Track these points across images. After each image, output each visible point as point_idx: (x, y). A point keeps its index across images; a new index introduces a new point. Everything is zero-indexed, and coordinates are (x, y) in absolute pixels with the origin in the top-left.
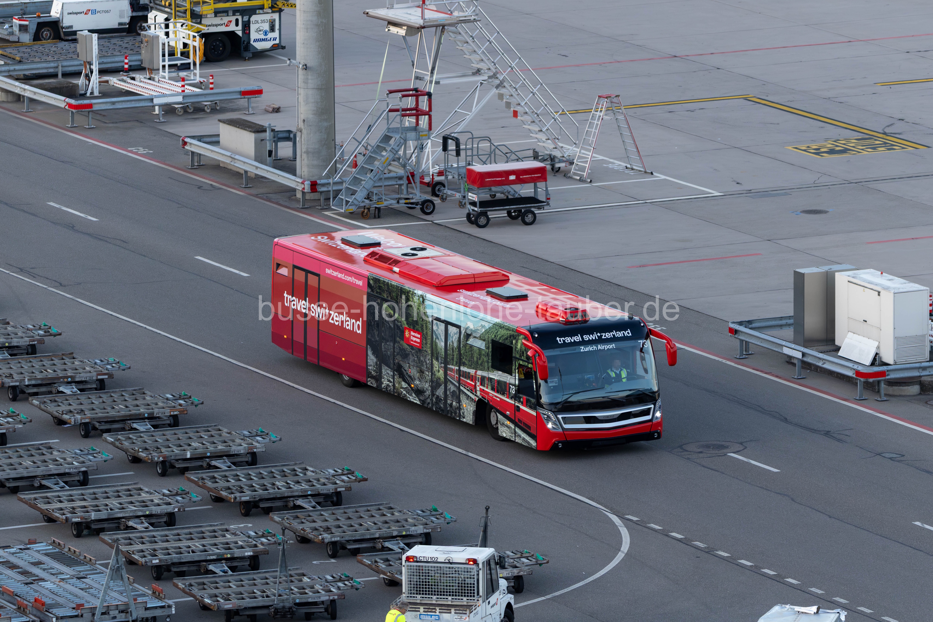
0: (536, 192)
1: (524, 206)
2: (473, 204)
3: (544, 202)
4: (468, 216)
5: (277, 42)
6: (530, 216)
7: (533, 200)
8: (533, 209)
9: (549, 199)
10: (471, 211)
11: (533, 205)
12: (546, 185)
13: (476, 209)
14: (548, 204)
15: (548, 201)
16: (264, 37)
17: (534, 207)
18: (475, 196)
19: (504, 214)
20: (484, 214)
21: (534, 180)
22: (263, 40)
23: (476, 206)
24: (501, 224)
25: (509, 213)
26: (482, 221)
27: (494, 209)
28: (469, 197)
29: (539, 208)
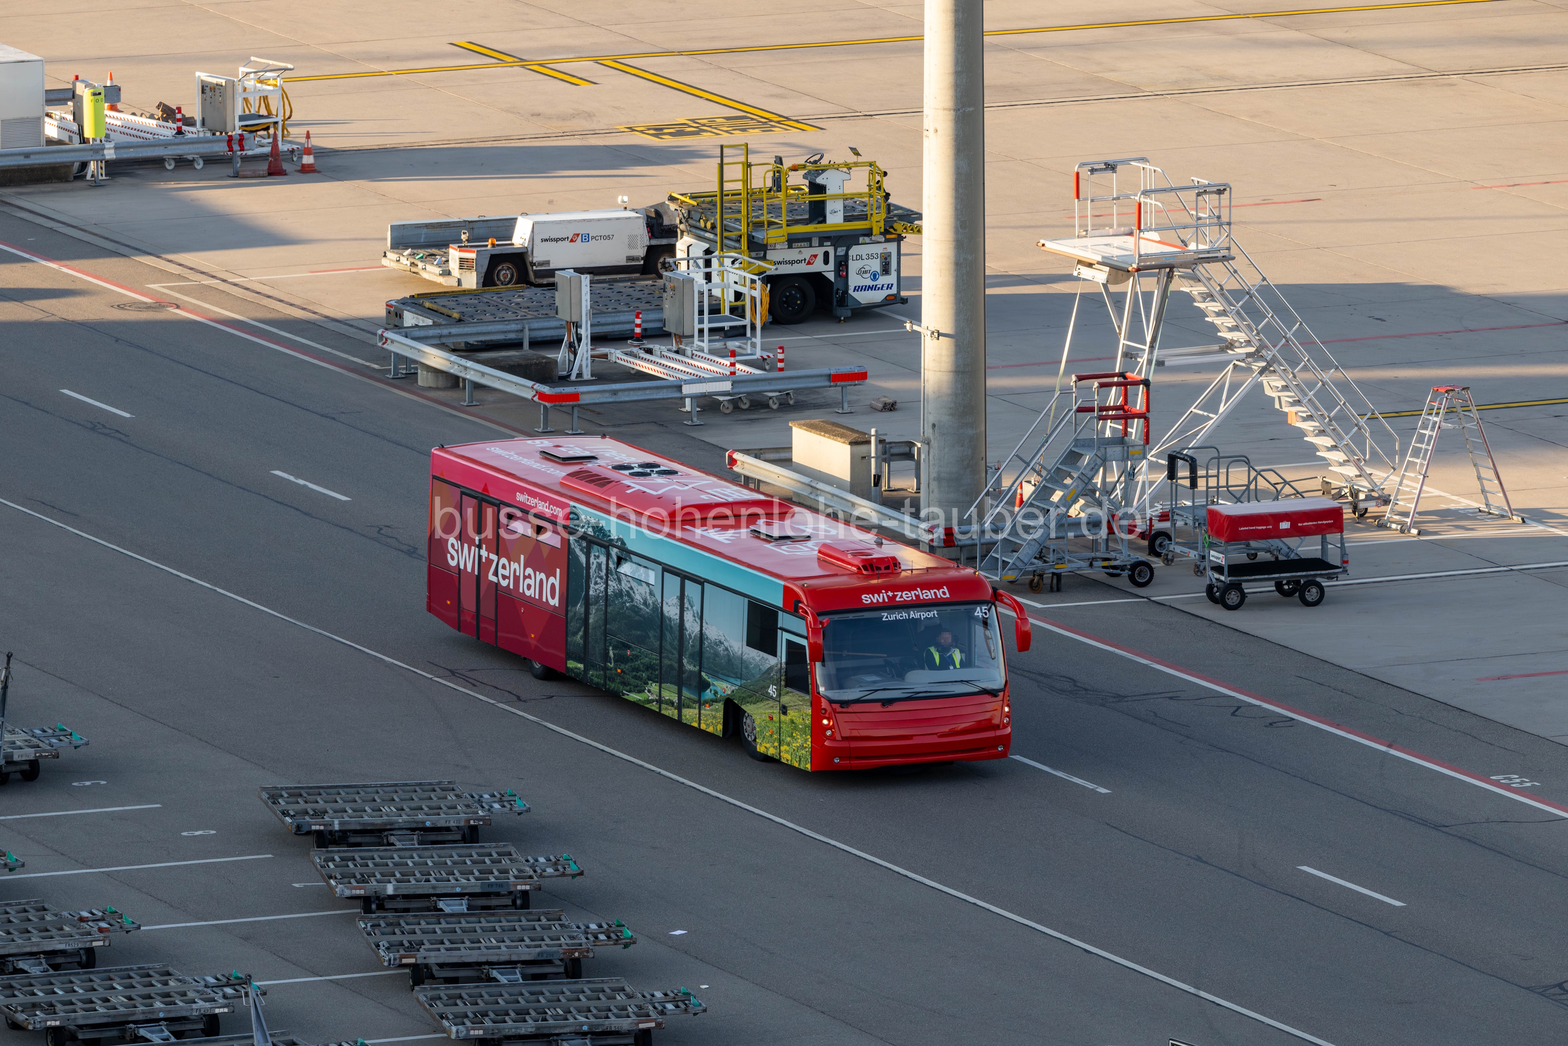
0: (1324, 549)
1: (1304, 573)
2: (1218, 569)
3: (1337, 567)
4: (1210, 588)
5: (894, 291)
6: (1314, 590)
7: (1319, 564)
8: (1318, 579)
9: (1347, 562)
10: (1214, 580)
11: (1319, 572)
12: (1342, 538)
13: (1223, 578)
14: (1345, 571)
15: (1345, 565)
16: (870, 282)
17: (1321, 576)
18: (1221, 556)
19: (1270, 587)
20: (1237, 586)
21: (1321, 530)
22: (871, 288)
23: (1222, 573)
24: (1264, 604)
25: (1279, 586)
26: (1233, 598)
27: (1253, 577)
28: (1211, 558)
29: (1330, 577)
